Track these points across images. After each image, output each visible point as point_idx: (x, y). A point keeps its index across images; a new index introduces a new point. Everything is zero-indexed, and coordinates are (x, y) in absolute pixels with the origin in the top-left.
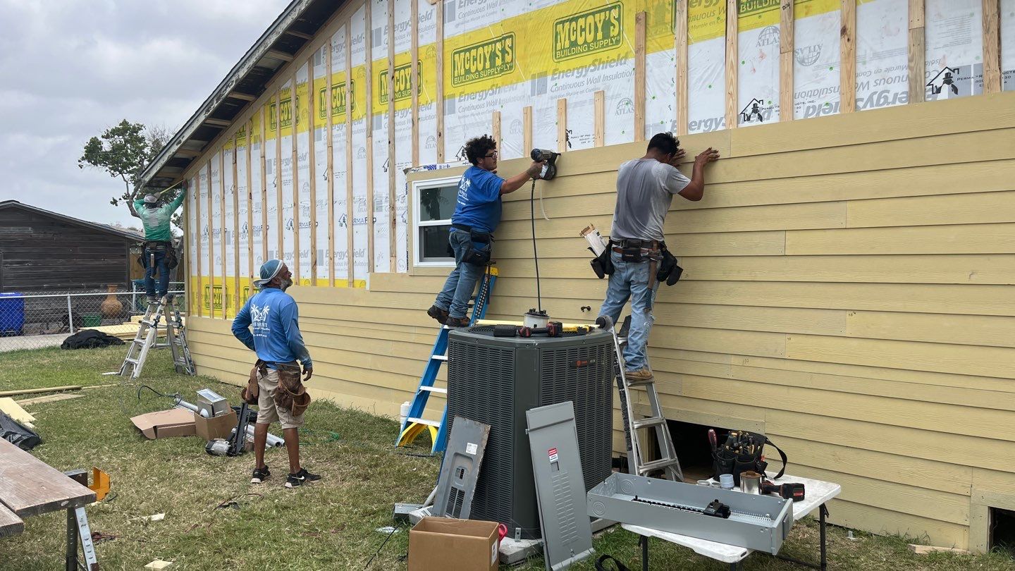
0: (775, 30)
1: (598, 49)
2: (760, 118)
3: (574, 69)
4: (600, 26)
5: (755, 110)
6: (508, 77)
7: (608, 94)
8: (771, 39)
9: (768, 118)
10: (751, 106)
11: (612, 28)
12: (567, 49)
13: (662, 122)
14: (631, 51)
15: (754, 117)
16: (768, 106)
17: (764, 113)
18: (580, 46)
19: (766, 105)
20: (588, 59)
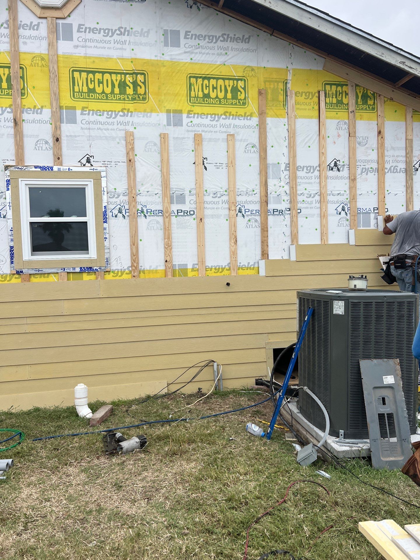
0: (345, 123)
1: (228, 105)
2: (339, 170)
3: (208, 114)
4: (229, 89)
5: (336, 165)
6: (140, 106)
7: (238, 137)
8: (343, 128)
9: (343, 171)
10: (333, 162)
11: (239, 93)
12: (201, 98)
13: (278, 163)
14: (254, 113)
15: (335, 169)
16: (343, 164)
17: (341, 167)
18: (213, 99)
19: (341, 163)
20: (220, 110)
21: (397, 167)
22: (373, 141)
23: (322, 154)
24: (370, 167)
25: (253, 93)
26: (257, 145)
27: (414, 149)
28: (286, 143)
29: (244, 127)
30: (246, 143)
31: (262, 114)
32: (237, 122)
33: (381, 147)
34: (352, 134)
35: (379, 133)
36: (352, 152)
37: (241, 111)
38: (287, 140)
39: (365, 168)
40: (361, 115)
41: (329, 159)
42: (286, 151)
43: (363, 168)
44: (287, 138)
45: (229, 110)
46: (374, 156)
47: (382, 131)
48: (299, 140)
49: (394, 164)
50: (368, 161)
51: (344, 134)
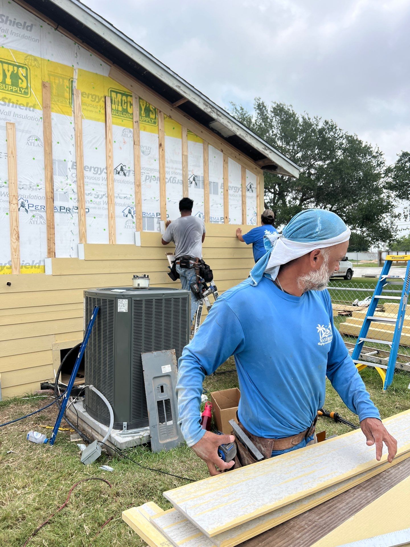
0: (130, 131)
1: (7, 90)
2: (125, 174)
4: (8, 74)
5: (122, 169)
7: (19, 127)
8: (129, 136)
9: (129, 175)
10: (120, 167)
11: (20, 81)
13: (65, 161)
14: (38, 104)
15: (121, 173)
16: (128, 169)
17: (127, 172)
19: (127, 169)
21: (176, 178)
22: (155, 151)
23: (109, 157)
24: (153, 175)
25: (36, 84)
26: (42, 138)
27: (189, 164)
28: (73, 142)
29: (26, 117)
30: (28, 135)
31: (46, 108)
32: (18, 111)
33: (162, 158)
34: (136, 143)
35: (160, 145)
36: (137, 159)
37: (23, 100)
38: (74, 139)
39: (149, 176)
40: (144, 126)
41: (116, 163)
42: (72, 149)
43: (147, 176)
44: (74, 136)
45: (9, 96)
46: (156, 165)
47: (162, 144)
48: (86, 140)
49: (173, 176)
50: (151, 170)
51: (130, 141)
